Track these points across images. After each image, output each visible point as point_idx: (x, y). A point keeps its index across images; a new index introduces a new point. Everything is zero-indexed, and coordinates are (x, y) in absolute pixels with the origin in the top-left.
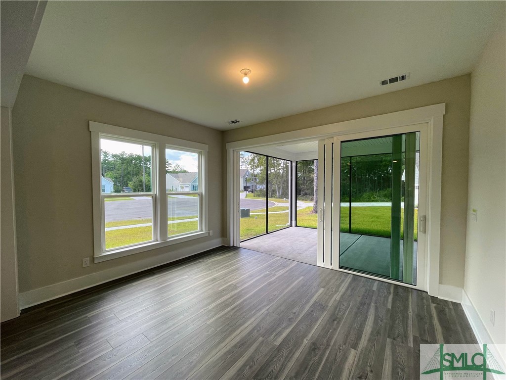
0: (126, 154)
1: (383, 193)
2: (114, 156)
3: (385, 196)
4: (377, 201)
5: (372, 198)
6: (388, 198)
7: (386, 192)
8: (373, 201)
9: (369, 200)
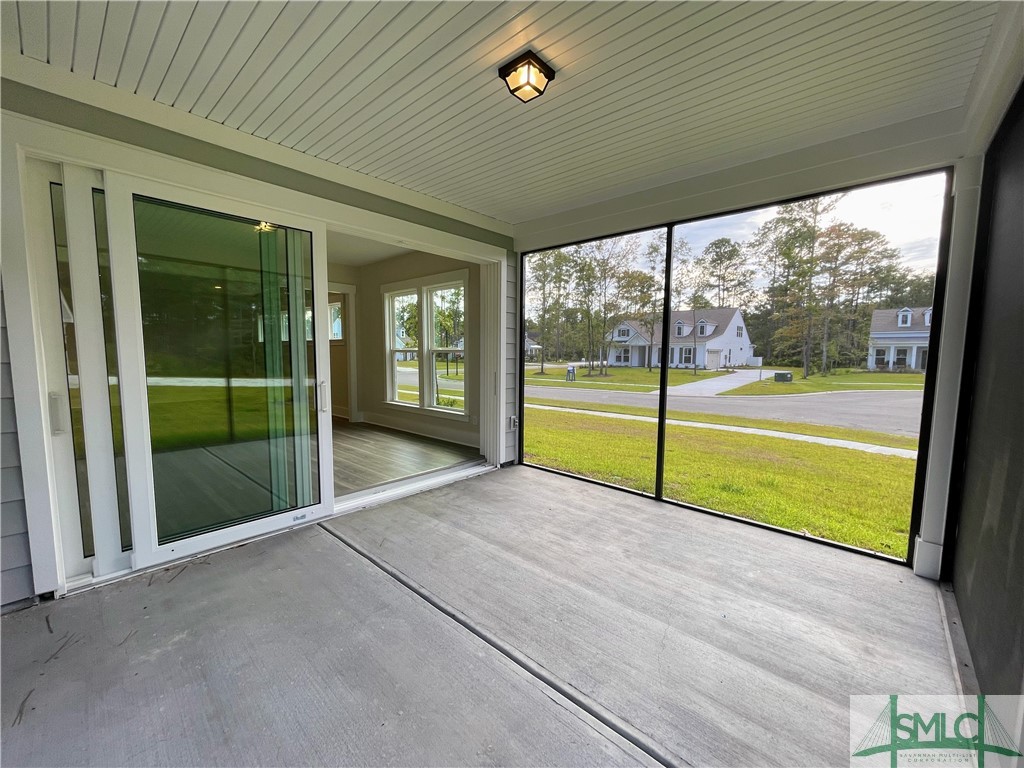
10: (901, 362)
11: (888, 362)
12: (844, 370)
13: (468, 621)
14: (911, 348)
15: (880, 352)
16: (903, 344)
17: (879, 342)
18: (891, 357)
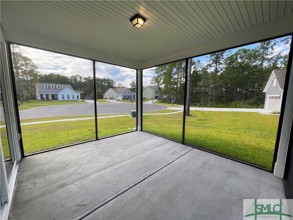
0: (91, 77)
1: (248, 101)
2: (85, 79)
3: (249, 104)
4: (242, 107)
5: (238, 105)
6: (252, 105)
7: (250, 101)
8: (238, 107)
9: (236, 107)
10: (47, 98)
11: (44, 98)
12: (33, 100)
13: (148, 175)
14: (49, 94)
15: (41, 95)
16: (47, 93)
17: (41, 92)
18: (45, 97)
